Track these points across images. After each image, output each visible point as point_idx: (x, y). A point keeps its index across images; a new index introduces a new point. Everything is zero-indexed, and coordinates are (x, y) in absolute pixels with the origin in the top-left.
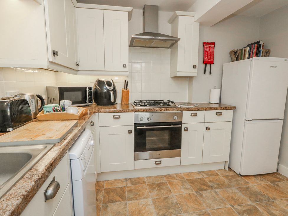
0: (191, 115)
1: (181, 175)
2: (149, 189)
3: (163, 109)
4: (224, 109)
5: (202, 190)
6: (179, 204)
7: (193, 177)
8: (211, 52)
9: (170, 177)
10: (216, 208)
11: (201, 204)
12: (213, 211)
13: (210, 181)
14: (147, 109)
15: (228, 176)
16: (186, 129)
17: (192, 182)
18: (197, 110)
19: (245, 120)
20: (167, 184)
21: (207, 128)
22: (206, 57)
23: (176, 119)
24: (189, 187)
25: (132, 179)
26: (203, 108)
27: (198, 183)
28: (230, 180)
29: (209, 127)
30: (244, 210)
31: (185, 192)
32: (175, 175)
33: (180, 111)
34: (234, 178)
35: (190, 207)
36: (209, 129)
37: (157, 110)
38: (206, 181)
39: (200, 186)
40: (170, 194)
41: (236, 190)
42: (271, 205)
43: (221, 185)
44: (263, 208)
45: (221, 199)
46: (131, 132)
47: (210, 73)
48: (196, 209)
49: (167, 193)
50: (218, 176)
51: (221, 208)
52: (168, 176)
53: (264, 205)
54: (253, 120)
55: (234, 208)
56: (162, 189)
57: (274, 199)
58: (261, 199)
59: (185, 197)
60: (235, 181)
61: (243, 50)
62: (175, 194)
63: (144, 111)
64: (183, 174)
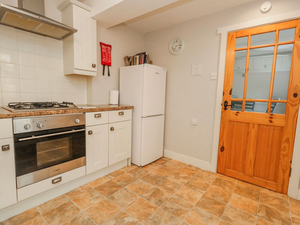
0: (95, 117)
1: (87, 186)
2: (47, 220)
3: (61, 111)
4: (125, 109)
5: (112, 193)
6: (92, 219)
7: (101, 183)
8: (108, 54)
9: (74, 193)
10: (129, 204)
11: (114, 207)
12: (127, 208)
13: (118, 181)
14: (35, 112)
15: (132, 170)
16: (90, 133)
17: (101, 189)
18: (100, 110)
19: (142, 117)
20: (72, 203)
21: (111, 128)
22: (104, 58)
23: (78, 122)
24: (99, 195)
25: (13, 219)
26: (107, 108)
27: (107, 188)
28: (134, 173)
29: (113, 127)
30: (150, 194)
31: (95, 202)
32: (80, 189)
33: (82, 113)
34: (137, 171)
35: (104, 215)
36: (113, 130)
37: (51, 112)
38: (114, 183)
39: (110, 189)
40: (78, 213)
41: (141, 180)
42: (166, 182)
43: (128, 181)
44: (162, 186)
45: (131, 194)
46: (8, 148)
47: (109, 75)
48: (111, 214)
49: (73, 214)
50: (124, 174)
51: (133, 202)
52: (71, 193)
53: (162, 184)
54: (147, 117)
55: (143, 197)
56: (66, 211)
57: (167, 176)
58: (159, 180)
59: (97, 208)
60: (138, 173)
61: (135, 58)
62: (85, 210)
63: (30, 115)
64: (89, 184)
